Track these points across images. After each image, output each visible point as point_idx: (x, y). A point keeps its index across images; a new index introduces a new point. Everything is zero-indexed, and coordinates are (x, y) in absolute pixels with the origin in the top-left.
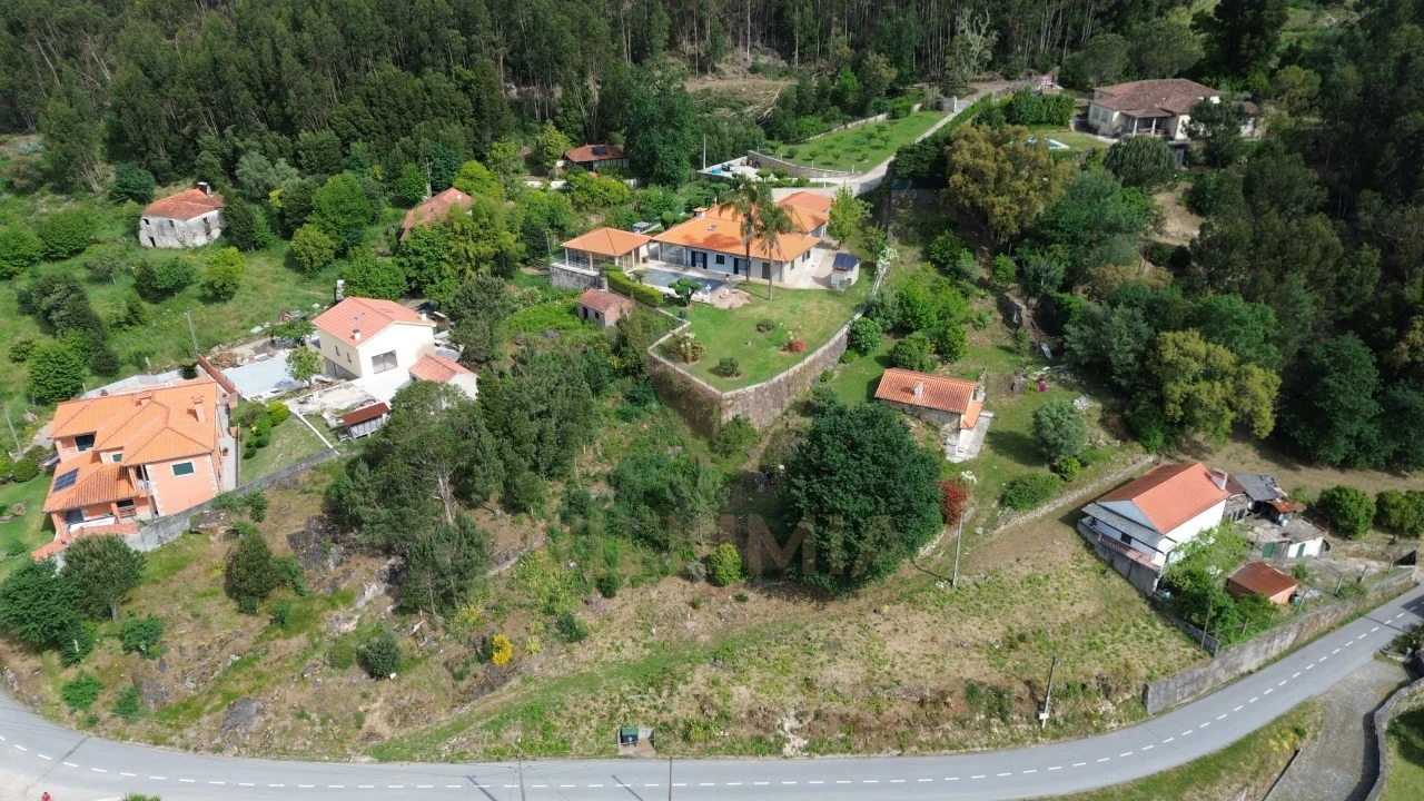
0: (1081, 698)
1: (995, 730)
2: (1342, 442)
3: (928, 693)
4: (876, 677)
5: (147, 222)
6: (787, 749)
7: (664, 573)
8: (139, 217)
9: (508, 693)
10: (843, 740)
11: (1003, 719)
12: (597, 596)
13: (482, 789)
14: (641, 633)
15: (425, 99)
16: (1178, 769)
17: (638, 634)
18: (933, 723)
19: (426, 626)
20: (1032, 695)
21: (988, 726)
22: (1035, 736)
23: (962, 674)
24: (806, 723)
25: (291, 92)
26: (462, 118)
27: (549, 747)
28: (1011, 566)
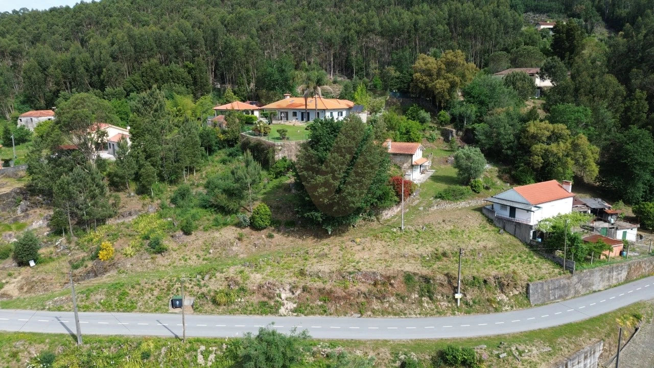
0: (484, 290)
1: (426, 305)
2: (640, 185)
3: (379, 277)
4: (346, 268)
5: (21, 120)
6: (282, 310)
7: (225, 224)
8: (17, 118)
9: (106, 279)
10: (321, 306)
11: (431, 299)
12: (179, 233)
13: (62, 323)
14: (203, 253)
15: (169, 75)
16: (552, 328)
17: (201, 253)
18: (381, 298)
19: (65, 241)
20: (450, 283)
21: (420, 303)
22: (453, 311)
23: (402, 269)
24: (297, 294)
25: (104, 70)
26: (186, 86)
27: (121, 305)
28: (439, 223)
